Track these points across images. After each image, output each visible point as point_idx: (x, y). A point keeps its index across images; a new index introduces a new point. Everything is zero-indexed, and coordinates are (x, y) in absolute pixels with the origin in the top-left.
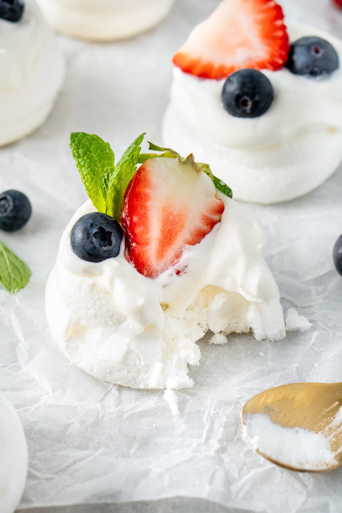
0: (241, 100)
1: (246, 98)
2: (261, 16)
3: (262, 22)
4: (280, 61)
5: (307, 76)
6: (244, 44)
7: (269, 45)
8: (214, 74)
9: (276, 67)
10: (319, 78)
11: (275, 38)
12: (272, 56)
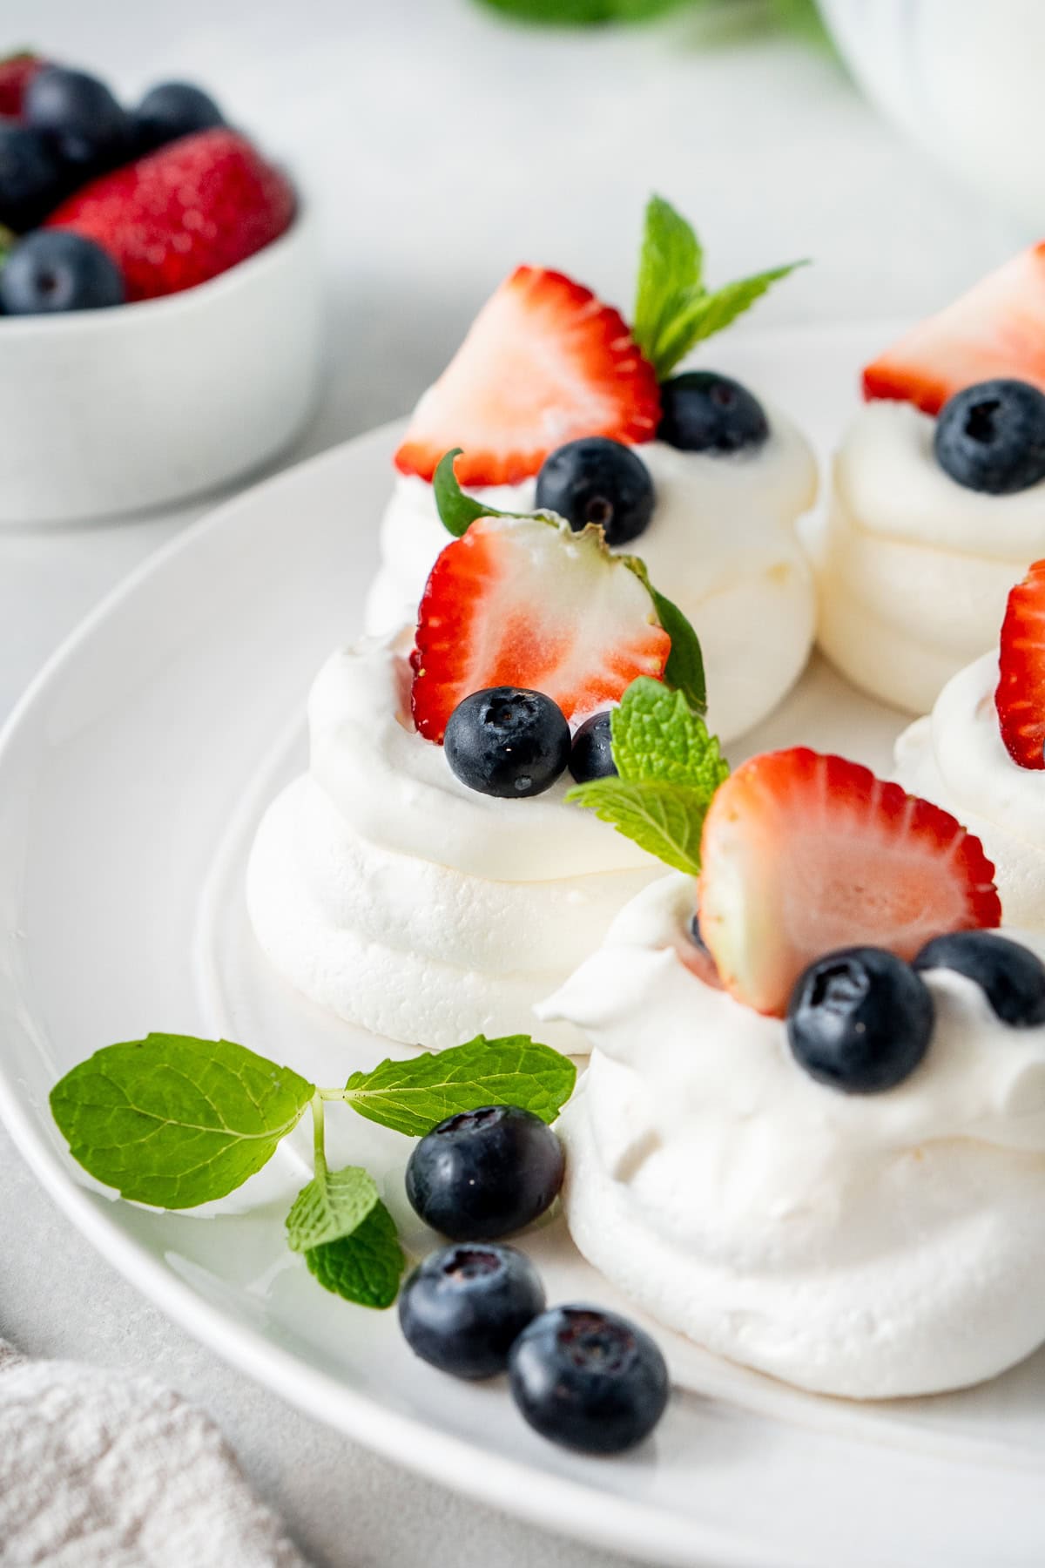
0: (589, 506)
1: (600, 499)
2: (577, 336)
3: (582, 348)
4: (648, 423)
5: (712, 450)
6: (552, 399)
7: (614, 393)
8: (499, 473)
9: (642, 437)
10: (738, 456)
11: (622, 377)
12: (626, 413)
